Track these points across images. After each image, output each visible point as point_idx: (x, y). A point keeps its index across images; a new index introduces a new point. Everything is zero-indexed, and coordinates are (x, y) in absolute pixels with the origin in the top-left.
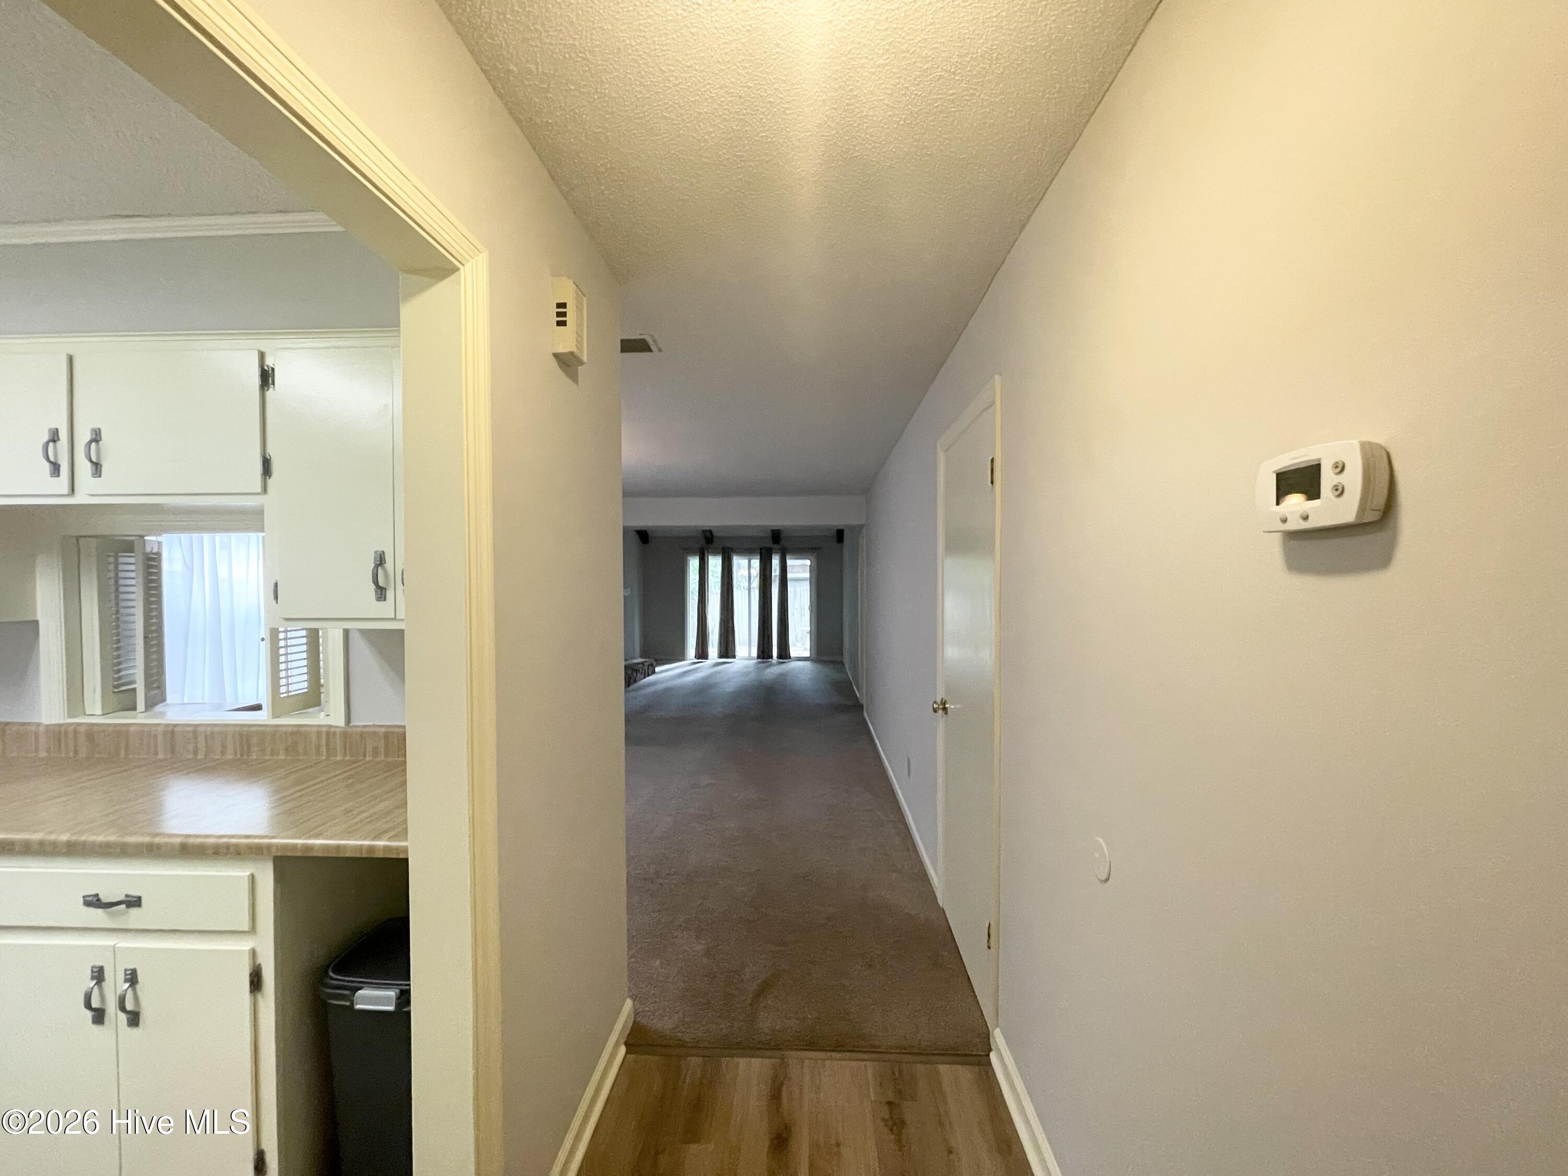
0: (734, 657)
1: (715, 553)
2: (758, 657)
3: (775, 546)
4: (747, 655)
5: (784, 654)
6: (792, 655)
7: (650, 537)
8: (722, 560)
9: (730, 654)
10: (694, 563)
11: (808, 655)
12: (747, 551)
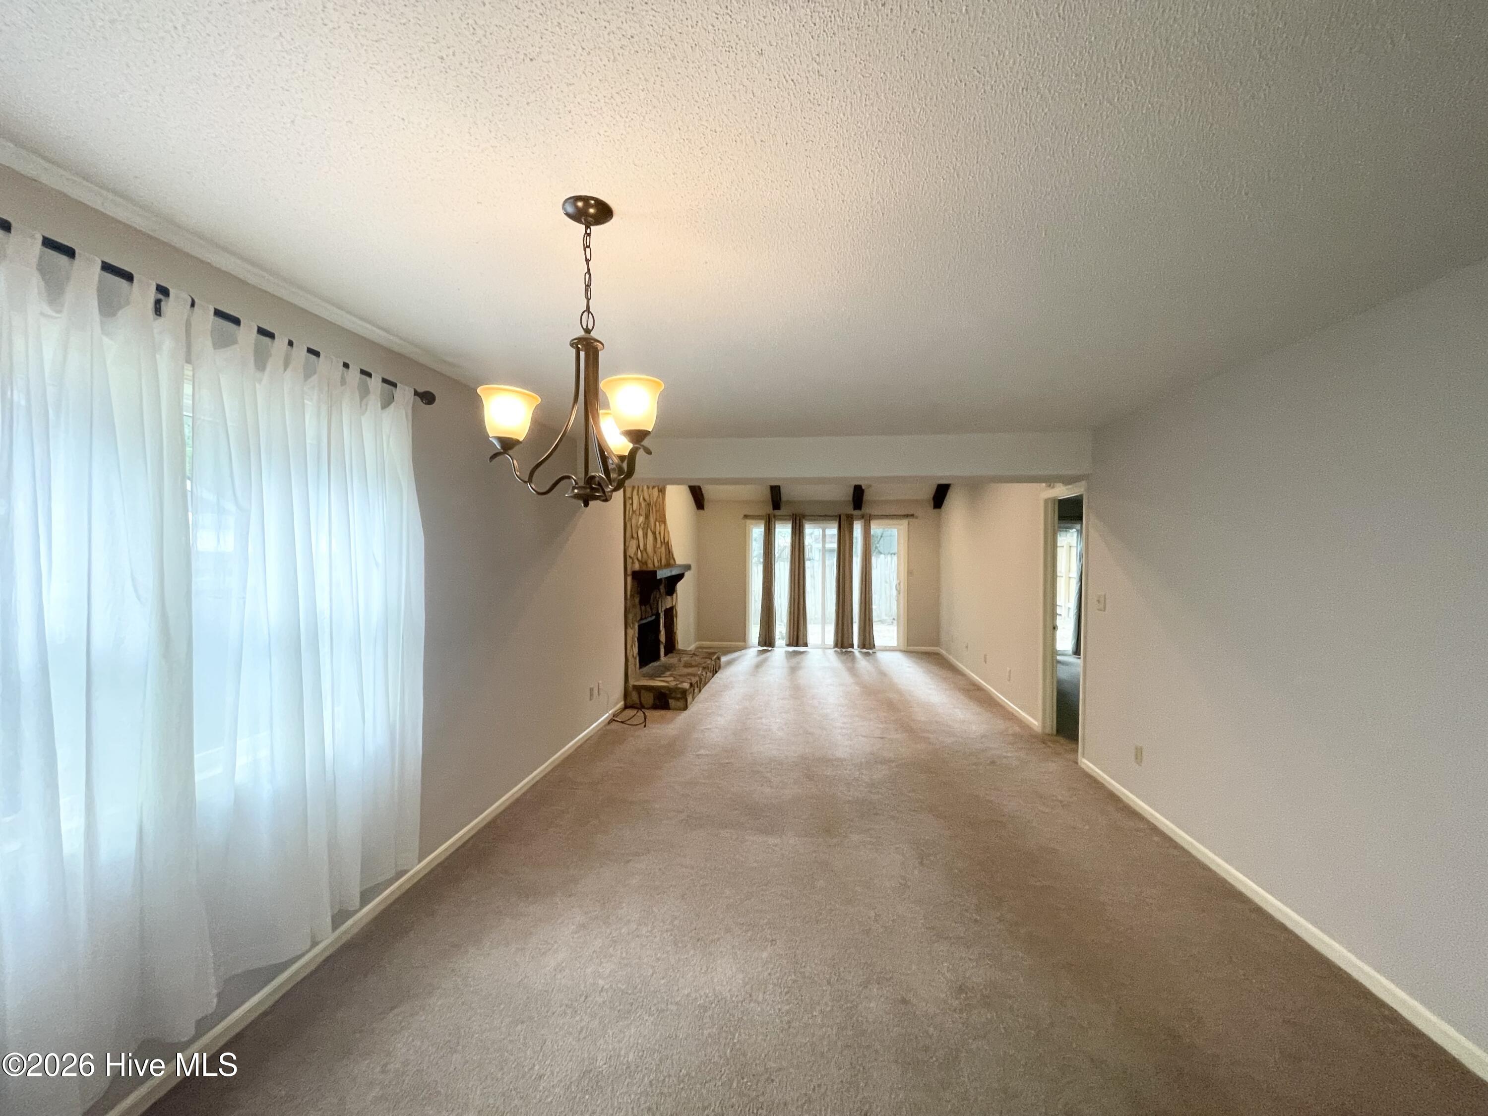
0: (806, 645)
1: (783, 518)
2: (836, 645)
3: (857, 512)
4: (820, 642)
5: (867, 643)
6: (876, 644)
7: (706, 500)
8: (793, 528)
9: (801, 642)
10: (757, 532)
11: (895, 644)
12: (821, 517)
